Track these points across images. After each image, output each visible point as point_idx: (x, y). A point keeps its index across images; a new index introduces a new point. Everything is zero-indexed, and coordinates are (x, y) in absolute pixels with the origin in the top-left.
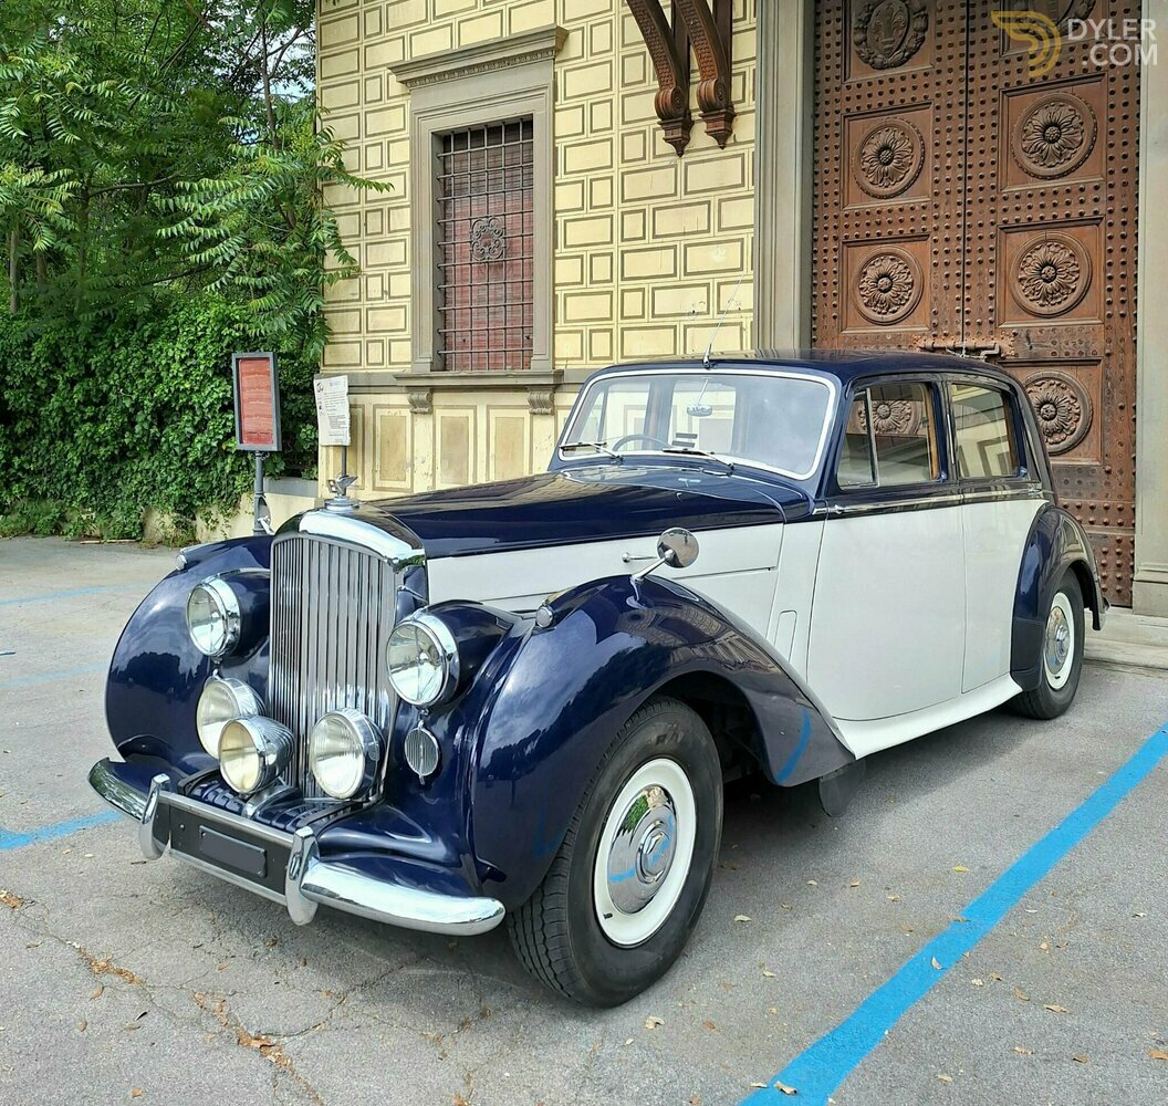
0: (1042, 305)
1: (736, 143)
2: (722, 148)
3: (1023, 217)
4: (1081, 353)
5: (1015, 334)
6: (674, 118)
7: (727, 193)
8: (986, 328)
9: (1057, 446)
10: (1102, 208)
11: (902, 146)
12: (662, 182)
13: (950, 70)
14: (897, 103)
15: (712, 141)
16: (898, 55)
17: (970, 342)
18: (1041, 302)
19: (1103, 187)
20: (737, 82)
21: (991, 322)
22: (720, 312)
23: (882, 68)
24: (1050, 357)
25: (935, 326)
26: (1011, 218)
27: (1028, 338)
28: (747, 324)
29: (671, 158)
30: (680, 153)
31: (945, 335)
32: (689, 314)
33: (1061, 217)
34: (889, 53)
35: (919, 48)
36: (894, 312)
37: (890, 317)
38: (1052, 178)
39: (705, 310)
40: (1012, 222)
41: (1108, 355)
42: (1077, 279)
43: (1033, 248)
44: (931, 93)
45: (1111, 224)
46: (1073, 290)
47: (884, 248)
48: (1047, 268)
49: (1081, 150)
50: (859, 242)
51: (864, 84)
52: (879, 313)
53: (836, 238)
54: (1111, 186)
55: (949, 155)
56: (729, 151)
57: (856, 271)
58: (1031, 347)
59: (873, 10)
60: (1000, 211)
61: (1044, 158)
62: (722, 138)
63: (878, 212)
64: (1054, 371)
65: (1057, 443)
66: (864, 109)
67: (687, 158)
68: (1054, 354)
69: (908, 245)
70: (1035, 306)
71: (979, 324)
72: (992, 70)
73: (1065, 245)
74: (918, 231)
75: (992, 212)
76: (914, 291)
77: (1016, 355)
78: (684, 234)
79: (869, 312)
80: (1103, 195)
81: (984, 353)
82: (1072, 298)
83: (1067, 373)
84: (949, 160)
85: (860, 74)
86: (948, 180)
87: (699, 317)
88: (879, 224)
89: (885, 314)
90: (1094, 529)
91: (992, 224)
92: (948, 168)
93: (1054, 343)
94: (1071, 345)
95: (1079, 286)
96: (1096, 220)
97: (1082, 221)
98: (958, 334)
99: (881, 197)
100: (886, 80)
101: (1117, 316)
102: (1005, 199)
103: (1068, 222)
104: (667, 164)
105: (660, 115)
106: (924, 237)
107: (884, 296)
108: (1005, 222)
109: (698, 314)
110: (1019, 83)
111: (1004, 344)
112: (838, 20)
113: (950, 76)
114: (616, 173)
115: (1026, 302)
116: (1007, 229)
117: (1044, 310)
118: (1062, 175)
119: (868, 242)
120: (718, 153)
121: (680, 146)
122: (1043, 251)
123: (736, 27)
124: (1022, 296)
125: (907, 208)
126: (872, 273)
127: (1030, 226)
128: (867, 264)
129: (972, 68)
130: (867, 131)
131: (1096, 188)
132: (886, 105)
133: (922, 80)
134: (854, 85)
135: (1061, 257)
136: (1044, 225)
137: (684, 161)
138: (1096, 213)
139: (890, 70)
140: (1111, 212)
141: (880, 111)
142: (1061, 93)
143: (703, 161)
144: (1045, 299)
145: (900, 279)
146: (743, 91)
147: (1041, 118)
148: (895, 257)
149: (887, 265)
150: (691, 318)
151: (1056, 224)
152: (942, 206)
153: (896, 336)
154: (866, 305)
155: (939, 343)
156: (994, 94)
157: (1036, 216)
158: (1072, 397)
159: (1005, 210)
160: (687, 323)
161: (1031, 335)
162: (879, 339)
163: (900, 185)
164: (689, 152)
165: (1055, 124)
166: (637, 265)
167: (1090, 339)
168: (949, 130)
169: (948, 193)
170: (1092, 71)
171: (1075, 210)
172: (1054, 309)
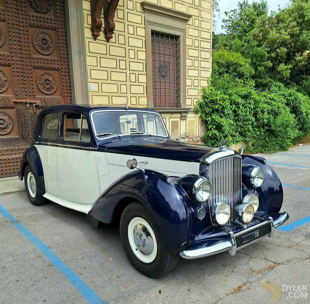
3: (40, 65)
5: (41, 99)
8: (32, 97)
10: (60, 67)
13: (12, 12)
19: (60, 61)
21: (34, 95)
25: (17, 95)
26: (36, 64)
31: (21, 98)
33: (50, 67)
38: (45, 55)
42: (55, 85)
43: (43, 75)
44: (6, 17)
45: (62, 72)
46: (54, 88)
48: (47, 81)
49: (52, 49)
58: (46, 103)
60: (32, 62)
61: (43, 49)
70: (44, 91)
71: (30, 96)
72: (25, 17)
73: (51, 76)
74: (7, 63)
75: (30, 61)
76: (7, 83)
77: (42, 105)
81: (34, 104)
82: (54, 90)
84: (15, 42)
86: (15, 49)
91: (31, 65)
92: (15, 45)
93: (51, 103)
94: (56, 103)
96: (58, 70)
97: (55, 69)
98: (24, 98)
101: (66, 96)
102: (34, 58)
103: (51, 69)
106: (9, 65)
108: (34, 66)
110: (34, 24)
111: (39, 102)
113: (12, 14)
116: (34, 68)
117: (48, 93)
118: (48, 55)
122: (45, 76)
125: (2, 55)
127: (41, 68)
131: (58, 61)
133: (2, 12)
135: (51, 79)
136: (44, 68)
138: (58, 68)
140: (62, 68)
142: (45, 31)
144: (47, 90)
145: (2, 79)
147: (41, 36)
151: (48, 69)
152: (14, 57)
153: (4, 98)
155: (19, 101)
156: (27, 25)
157: (43, 65)
159: (34, 62)
161: (45, 100)
165: (45, 40)
167: (60, 102)
168: (14, 32)
169: (16, 52)
170: (53, 28)
171: (53, 66)
172: (50, 93)
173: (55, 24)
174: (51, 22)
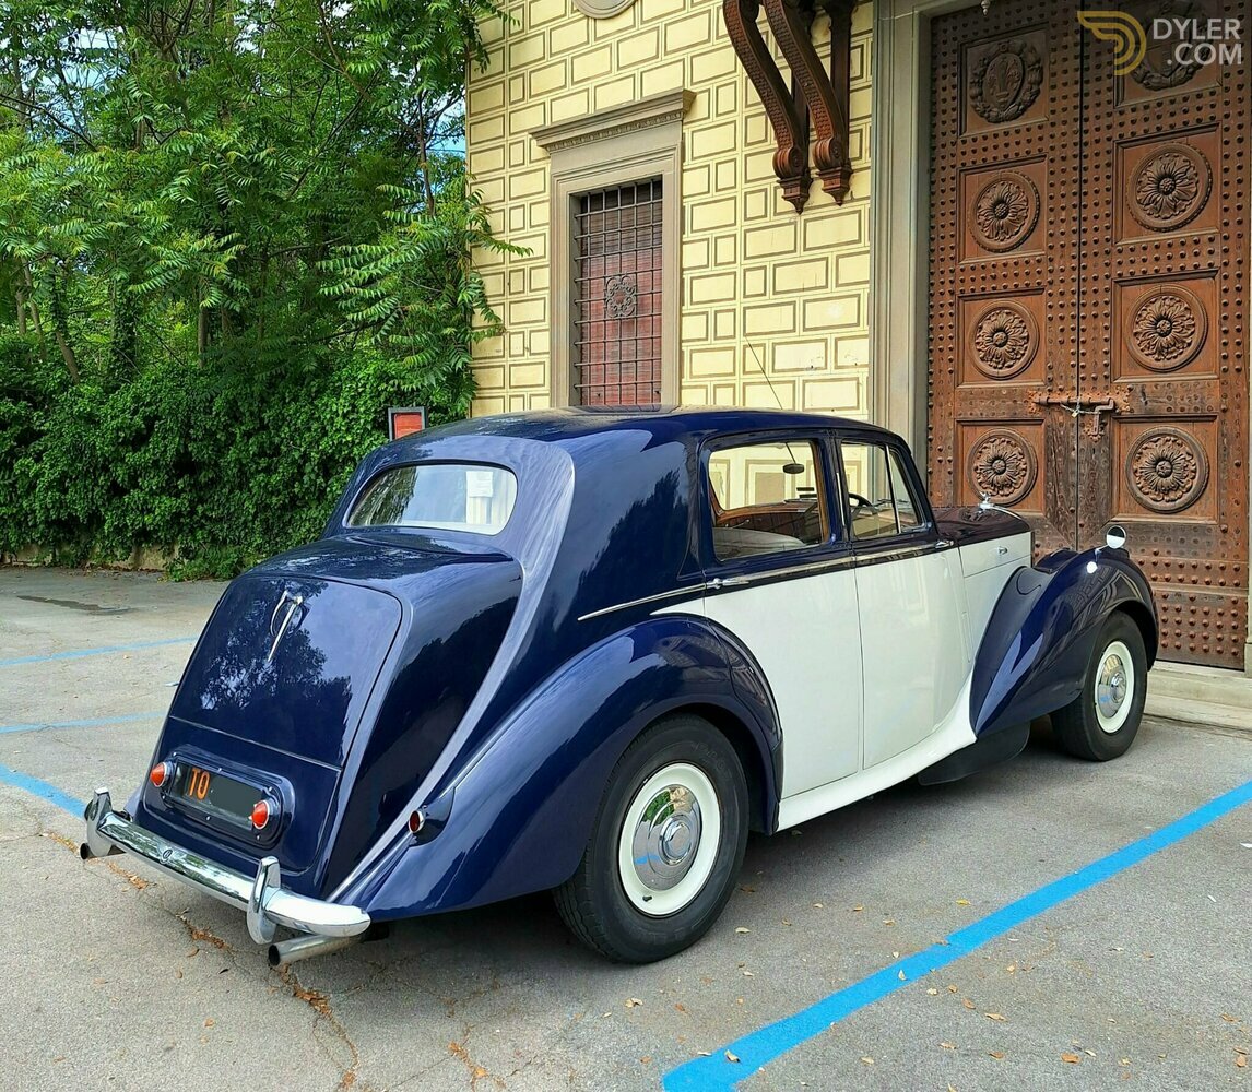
0: (1157, 360)
1: (853, 200)
2: (840, 205)
3: (1138, 269)
4: (1196, 409)
5: (1130, 389)
6: (794, 176)
7: (845, 249)
8: (1101, 383)
9: (1172, 504)
10: (1217, 261)
11: (1016, 201)
12: (782, 239)
13: (1065, 123)
14: (1012, 157)
15: (830, 199)
16: (1013, 109)
17: (1085, 398)
18: (1156, 356)
19: (1218, 239)
20: (854, 139)
21: (1106, 377)
22: (837, 367)
23: (998, 121)
24: (1165, 412)
25: (1051, 381)
26: (1126, 270)
27: (1144, 394)
28: (863, 380)
29: (790, 215)
30: (800, 210)
31: (1061, 390)
32: (807, 369)
33: (1176, 270)
34: (1005, 105)
35: (1032, 102)
36: (1010, 366)
37: (1005, 371)
38: (1167, 230)
39: (823, 365)
40: (1126, 275)
41: (1224, 411)
42: (1192, 333)
43: (1148, 302)
44: (1046, 145)
45: (1226, 277)
46: (1189, 344)
47: (1000, 302)
48: (1162, 322)
49: (1196, 202)
50: (973, 297)
51: (980, 138)
52: (995, 368)
53: (952, 293)
54: (1226, 238)
55: (1063, 208)
56: (846, 208)
57: (971, 326)
58: (1146, 403)
59: (988, 64)
60: (1114, 263)
61: (1158, 210)
62: (840, 194)
63: (994, 266)
64: (1169, 427)
65: (1174, 501)
66: (980, 163)
67: (806, 215)
68: (1169, 409)
69: (1023, 299)
70: (1151, 361)
71: (1095, 379)
72: (1106, 121)
73: (1181, 299)
74: (1034, 285)
75: (1107, 265)
76: (1030, 345)
77: (1131, 411)
78: (804, 290)
79: (985, 366)
80: (1218, 246)
81: (1098, 408)
82: (1188, 352)
83: (1182, 429)
84: (1064, 213)
85: (976, 128)
86: (1062, 233)
87: (817, 372)
88: (994, 278)
89: (1000, 368)
90: (1209, 589)
91: (1107, 277)
92: (1063, 221)
93: (1169, 398)
94: (1186, 400)
95: (1195, 340)
96: (1211, 273)
97: (1197, 274)
98: (1073, 388)
99: (997, 251)
100: (1001, 134)
101: (1232, 370)
102: (1120, 252)
103: (1184, 275)
104: (787, 221)
105: (778, 174)
106: (1039, 291)
107: (1000, 350)
108: (1120, 275)
109: (816, 369)
110: (1133, 134)
111: (1121, 400)
112: (954, 75)
113: (1064, 128)
114: (738, 230)
115: (1142, 356)
116: (1122, 282)
117: (1160, 365)
118: (1176, 227)
119: (985, 296)
120: (836, 209)
121: (800, 204)
122: (1158, 304)
123: (854, 85)
124: (1137, 350)
125: (1022, 262)
126: (987, 327)
127: (1145, 279)
128: (983, 318)
129: (1087, 120)
130: (983, 185)
131: (1211, 240)
132: (1001, 159)
133: (1036, 134)
134: (969, 140)
135: (1177, 310)
136: (1158, 278)
137: (803, 218)
138: (1211, 265)
139: (1006, 123)
140: (1226, 264)
141: (996, 165)
142: (1175, 144)
143: (822, 218)
144: (1160, 353)
145: (1015, 334)
146: (861, 148)
147: (1154, 170)
148: (1011, 311)
149: (1002, 319)
150: (810, 372)
151: (1171, 277)
152: (1057, 259)
153: (1011, 391)
154: (982, 359)
155: (1054, 399)
156: (1109, 145)
157: (1151, 268)
158: (1188, 454)
159: (1120, 263)
160: (806, 378)
161: (1146, 390)
162: (994, 395)
163: (1015, 239)
164: (808, 209)
165: (1170, 175)
166: (759, 320)
167: (1206, 394)
168: (1063, 183)
169: (1062, 246)
170: (1206, 121)
171: (1189, 263)
172: (1170, 364)
173: (1213, 106)
174: (1200, 103)
